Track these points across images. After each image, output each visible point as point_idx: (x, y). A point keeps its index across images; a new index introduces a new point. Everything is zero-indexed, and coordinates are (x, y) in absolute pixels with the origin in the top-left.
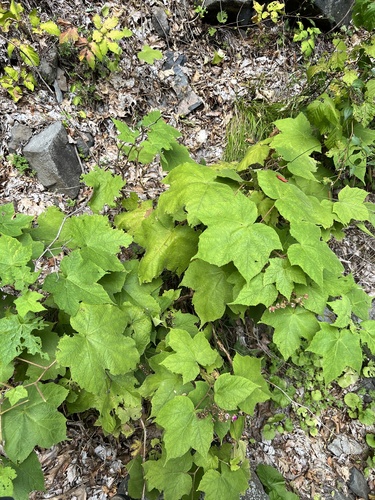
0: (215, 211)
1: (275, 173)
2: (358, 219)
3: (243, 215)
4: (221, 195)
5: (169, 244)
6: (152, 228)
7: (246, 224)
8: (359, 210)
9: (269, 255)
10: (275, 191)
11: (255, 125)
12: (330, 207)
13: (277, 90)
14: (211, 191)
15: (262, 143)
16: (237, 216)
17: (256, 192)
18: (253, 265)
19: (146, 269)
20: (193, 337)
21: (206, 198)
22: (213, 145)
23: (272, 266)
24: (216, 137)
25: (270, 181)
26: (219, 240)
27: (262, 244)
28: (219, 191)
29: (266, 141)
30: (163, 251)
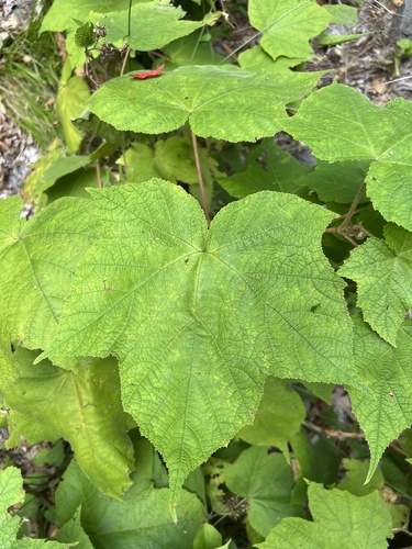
0: (91, 291)
1: (125, 78)
2: (318, 31)
3: (162, 235)
4: (70, 233)
5: (88, 397)
6: (30, 401)
7: (194, 250)
8: (304, 16)
9: (325, 263)
10: (165, 109)
11: (36, 75)
12: (260, 57)
13: (17, 11)
14: (41, 248)
15: (63, 82)
16: (154, 250)
17: (129, 153)
18: (319, 325)
19: (102, 474)
20: (309, 517)
21: (48, 275)
22: (16, 154)
23: (363, 281)
24: (8, 141)
25: (132, 100)
26: (176, 355)
27: (282, 254)
28: (58, 231)
29: (65, 73)
30: (92, 420)
